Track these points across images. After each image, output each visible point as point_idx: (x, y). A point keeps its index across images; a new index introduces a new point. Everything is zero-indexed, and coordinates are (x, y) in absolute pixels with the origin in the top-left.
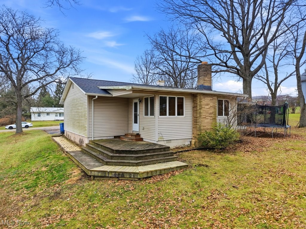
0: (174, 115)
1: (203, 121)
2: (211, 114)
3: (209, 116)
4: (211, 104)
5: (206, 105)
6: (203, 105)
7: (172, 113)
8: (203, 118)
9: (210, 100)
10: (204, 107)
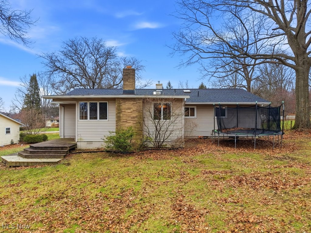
0: (96, 118)
1: (123, 125)
2: (134, 117)
3: (132, 120)
4: (134, 108)
5: (126, 109)
6: (123, 109)
7: (93, 117)
8: (123, 121)
9: (133, 104)
10: (125, 111)
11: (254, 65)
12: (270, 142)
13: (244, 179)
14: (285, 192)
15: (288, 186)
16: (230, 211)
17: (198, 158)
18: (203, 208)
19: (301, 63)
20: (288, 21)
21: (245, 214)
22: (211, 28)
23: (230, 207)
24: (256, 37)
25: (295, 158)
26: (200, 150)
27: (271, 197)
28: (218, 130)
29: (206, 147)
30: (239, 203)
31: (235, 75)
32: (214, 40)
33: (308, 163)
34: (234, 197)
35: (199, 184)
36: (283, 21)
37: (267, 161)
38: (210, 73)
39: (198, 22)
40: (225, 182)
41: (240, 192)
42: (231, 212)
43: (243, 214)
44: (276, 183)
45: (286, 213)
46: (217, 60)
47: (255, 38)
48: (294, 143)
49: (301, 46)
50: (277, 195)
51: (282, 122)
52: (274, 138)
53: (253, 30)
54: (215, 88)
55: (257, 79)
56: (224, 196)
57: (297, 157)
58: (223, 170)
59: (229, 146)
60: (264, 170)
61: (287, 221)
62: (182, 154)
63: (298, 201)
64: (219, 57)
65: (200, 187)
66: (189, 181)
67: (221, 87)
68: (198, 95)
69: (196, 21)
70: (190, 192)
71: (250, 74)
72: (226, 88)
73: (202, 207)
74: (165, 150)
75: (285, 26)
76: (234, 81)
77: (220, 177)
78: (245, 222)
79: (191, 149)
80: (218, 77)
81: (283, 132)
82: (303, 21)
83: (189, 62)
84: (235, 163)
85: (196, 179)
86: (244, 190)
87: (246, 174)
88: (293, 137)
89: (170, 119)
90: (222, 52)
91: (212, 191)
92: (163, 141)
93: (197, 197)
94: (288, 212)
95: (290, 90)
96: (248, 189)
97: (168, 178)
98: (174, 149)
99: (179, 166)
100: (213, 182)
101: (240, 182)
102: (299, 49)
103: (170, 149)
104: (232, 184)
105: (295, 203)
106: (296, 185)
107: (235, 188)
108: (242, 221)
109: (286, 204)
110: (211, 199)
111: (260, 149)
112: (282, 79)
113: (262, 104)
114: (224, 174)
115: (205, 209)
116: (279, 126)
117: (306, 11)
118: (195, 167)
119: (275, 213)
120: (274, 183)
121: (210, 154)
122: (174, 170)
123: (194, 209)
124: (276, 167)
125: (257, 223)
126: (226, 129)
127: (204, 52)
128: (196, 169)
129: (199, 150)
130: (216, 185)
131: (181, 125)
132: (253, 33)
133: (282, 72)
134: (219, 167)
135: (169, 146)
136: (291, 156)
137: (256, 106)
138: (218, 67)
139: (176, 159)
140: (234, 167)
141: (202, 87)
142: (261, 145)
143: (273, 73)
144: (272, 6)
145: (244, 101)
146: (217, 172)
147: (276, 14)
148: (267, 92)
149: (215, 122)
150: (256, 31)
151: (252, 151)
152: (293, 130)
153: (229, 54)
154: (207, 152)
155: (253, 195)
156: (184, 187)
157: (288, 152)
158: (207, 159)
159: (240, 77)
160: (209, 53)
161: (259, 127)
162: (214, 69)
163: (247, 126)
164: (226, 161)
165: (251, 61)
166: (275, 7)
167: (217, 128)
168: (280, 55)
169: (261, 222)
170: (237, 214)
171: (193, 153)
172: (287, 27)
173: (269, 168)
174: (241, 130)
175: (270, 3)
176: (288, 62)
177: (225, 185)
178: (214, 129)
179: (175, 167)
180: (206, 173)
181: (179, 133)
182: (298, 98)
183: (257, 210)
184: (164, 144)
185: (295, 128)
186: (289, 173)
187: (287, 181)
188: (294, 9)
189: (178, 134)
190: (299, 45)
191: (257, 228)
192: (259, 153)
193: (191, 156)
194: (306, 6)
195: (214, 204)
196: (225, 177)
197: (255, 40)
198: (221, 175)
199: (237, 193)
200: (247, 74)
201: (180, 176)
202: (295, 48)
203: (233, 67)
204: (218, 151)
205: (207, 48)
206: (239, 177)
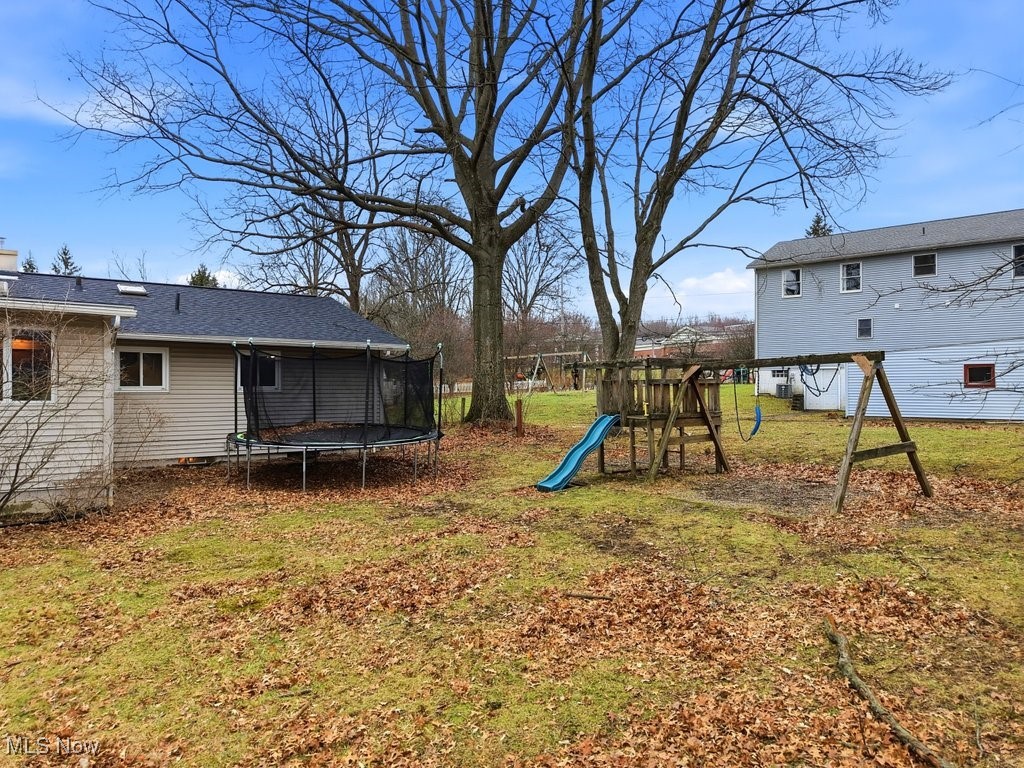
11: (370, 227)
12: (407, 462)
13: (320, 594)
14: (436, 616)
15: (443, 595)
16: (263, 723)
17: (165, 543)
18: (160, 740)
19: (485, 241)
20: (456, 116)
21: (313, 720)
22: (225, 76)
23: (263, 707)
24: (375, 143)
25: (467, 504)
26: (178, 510)
27: (396, 640)
28: (249, 434)
29: (203, 498)
30: (296, 686)
31: (315, 254)
32: (236, 121)
33: (495, 517)
34: (283, 666)
35: (157, 644)
36: (442, 115)
37: (395, 522)
38: (227, 235)
39: (176, 42)
40: (256, 618)
41: (303, 643)
42: (268, 724)
43: (306, 722)
44: (414, 590)
45: (431, 683)
46: (253, 194)
47: (371, 147)
48: (466, 462)
49: (484, 193)
50: (411, 629)
51: (436, 402)
52: (419, 448)
53: (363, 120)
54: (246, 288)
55: (379, 270)
56: (248, 670)
57: (471, 501)
58: (257, 572)
59: (284, 487)
60: (382, 552)
61: (432, 709)
62: (97, 534)
63: (463, 637)
64: (260, 182)
65: (157, 658)
66: (116, 639)
67: (266, 285)
68: (177, 308)
69: (167, 35)
70: (112, 686)
71: (357, 256)
72: (285, 290)
73: (156, 737)
74: (20, 525)
75: (446, 128)
76: (312, 270)
77: (241, 603)
78: (311, 749)
79: (142, 512)
80: (253, 253)
81: (439, 432)
82: (489, 125)
83: (141, 183)
84: (298, 544)
85: (149, 625)
86: (317, 633)
87: (330, 575)
88: (465, 442)
89: (44, 395)
90: (269, 168)
91: (203, 662)
92: (12, 491)
93: (143, 702)
94: (438, 677)
95: (464, 313)
96: (332, 628)
97: (15, 649)
98: (62, 518)
99: (78, 587)
100: (212, 626)
101: (307, 607)
102: (480, 199)
103: (46, 522)
104: (280, 620)
105: (456, 645)
106: (462, 587)
107: (290, 631)
108: (298, 750)
109: (434, 652)
110: (197, 694)
111: (377, 487)
112: (444, 280)
113: (388, 349)
114: (256, 590)
115: (170, 740)
116: (429, 412)
117: (494, 99)
118: (147, 579)
119: (402, 690)
120: (408, 592)
121: (215, 521)
122: (52, 607)
123: (122, 754)
124: (417, 540)
125: (348, 742)
126: (273, 428)
127: (203, 157)
128: (152, 588)
129: (172, 511)
130: (224, 636)
131: (100, 419)
132: (365, 128)
133: (443, 258)
134: (240, 567)
135: (40, 508)
136: (458, 498)
137: (368, 354)
138: (256, 217)
139: (71, 557)
140: (295, 558)
141: (202, 281)
142: (383, 473)
143: (422, 260)
144: (414, 59)
145: (334, 339)
146: (232, 585)
147: (423, 87)
148: (403, 312)
149: (238, 405)
150: (374, 123)
151: (355, 495)
152: (466, 425)
153: (291, 180)
154: (202, 515)
155: (345, 644)
156: (91, 670)
157: (452, 487)
158: (201, 542)
159: (328, 261)
160: (220, 162)
161: (379, 418)
162: (239, 224)
163: (341, 418)
164: (267, 540)
165: (357, 213)
166: (422, 64)
167: (243, 427)
168: (435, 209)
169: (361, 734)
170: (286, 726)
171: (145, 527)
172: (451, 131)
173: (397, 544)
174: (325, 430)
175: (408, 51)
176: (455, 233)
177: (256, 629)
178: (236, 429)
179: (58, 593)
180: (191, 596)
181: (88, 451)
182: (478, 338)
183: (352, 693)
184: (18, 500)
185: (471, 418)
186: (449, 553)
187: (442, 579)
188: (470, 87)
189: (84, 457)
190: (480, 190)
191: (347, 760)
192: (373, 501)
193: (137, 540)
194: (496, 86)
195: (207, 712)
196: (258, 598)
197: (370, 152)
198: (245, 593)
199: (295, 647)
200: (348, 253)
201: (75, 630)
202: (471, 197)
203: (307, 227)
204: (245, 506)
205: (216, 144)
206: (306, 591)
